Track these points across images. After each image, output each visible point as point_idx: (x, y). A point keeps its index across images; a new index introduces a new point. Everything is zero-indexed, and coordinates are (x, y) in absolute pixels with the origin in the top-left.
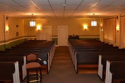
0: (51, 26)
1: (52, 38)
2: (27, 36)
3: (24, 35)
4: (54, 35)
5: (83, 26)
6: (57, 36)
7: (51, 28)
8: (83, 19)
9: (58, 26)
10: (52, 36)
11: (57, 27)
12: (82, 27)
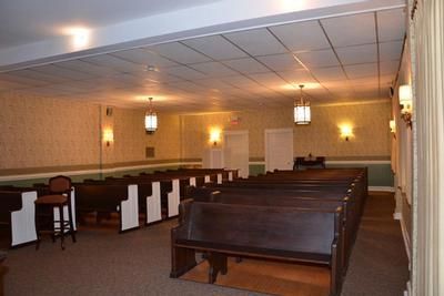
0: (247, 132)
1: (250, 166)
2: (186, 160)
3: (179, 157)
4: (254, 156)
5: (338, 129)
6: (263, 160)
7: (247, 137)
8: (339, 107)
9: (267, 131)
10: (251, 160)
11: (263, 134)
12: (336, 131)
